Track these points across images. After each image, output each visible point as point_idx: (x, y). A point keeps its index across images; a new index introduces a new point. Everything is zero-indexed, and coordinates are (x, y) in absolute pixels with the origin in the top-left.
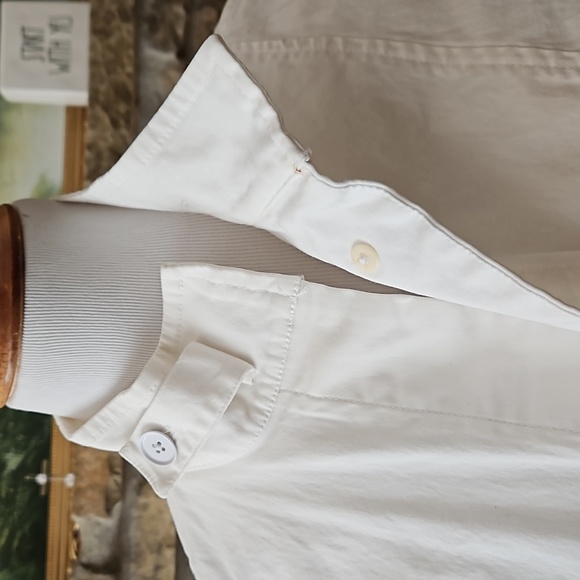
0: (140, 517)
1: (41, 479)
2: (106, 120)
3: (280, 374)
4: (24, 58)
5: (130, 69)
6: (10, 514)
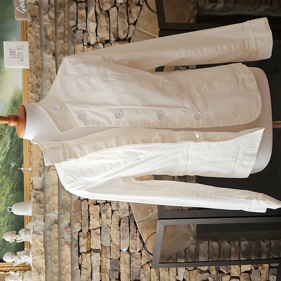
1: (22, 169)
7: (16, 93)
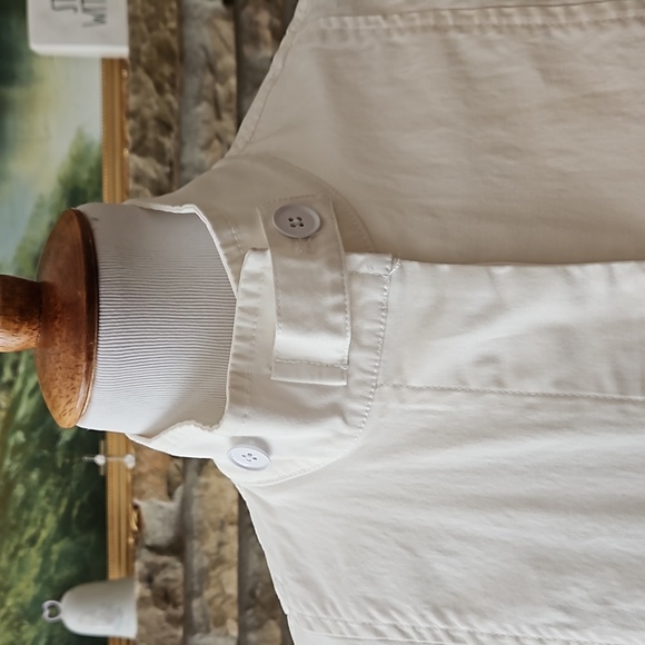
0: (201, 496)
1: (100, 460)
2: (150, 85)
3: (376, 367)
4: (54, 8)
5: (173, 25)
6: (68, 484)
7: (78, 159)
